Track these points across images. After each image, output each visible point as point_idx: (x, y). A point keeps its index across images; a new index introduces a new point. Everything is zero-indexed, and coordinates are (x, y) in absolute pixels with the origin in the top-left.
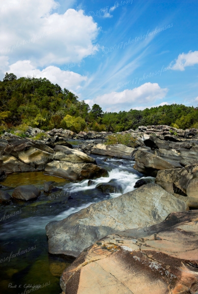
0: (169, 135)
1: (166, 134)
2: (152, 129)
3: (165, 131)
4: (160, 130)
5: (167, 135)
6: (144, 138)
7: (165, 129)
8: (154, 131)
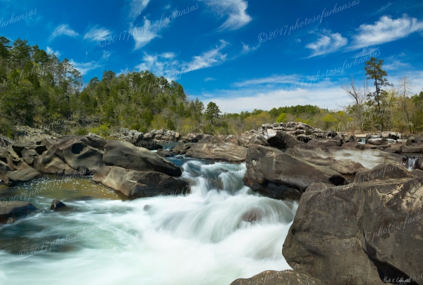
0: (304, 135)
1: (300, 133)
2: (281, 128)
3: (298, 130)
4: (292, 129)
5: (300, 135)
6: (267, 135)
7: (298, 126)
8: (283, 130)
